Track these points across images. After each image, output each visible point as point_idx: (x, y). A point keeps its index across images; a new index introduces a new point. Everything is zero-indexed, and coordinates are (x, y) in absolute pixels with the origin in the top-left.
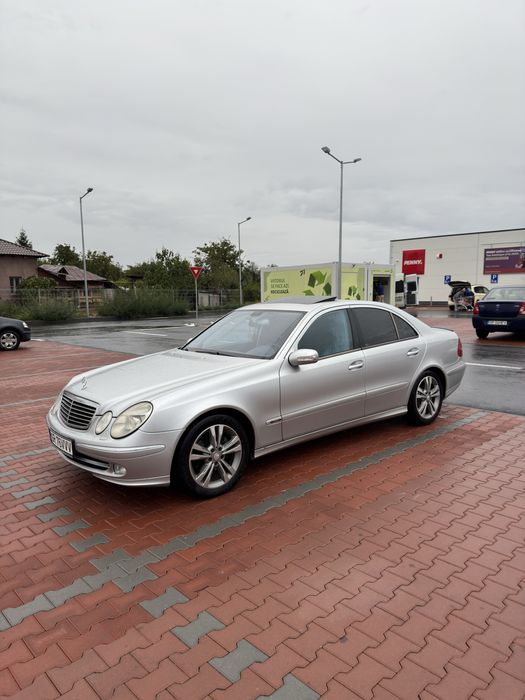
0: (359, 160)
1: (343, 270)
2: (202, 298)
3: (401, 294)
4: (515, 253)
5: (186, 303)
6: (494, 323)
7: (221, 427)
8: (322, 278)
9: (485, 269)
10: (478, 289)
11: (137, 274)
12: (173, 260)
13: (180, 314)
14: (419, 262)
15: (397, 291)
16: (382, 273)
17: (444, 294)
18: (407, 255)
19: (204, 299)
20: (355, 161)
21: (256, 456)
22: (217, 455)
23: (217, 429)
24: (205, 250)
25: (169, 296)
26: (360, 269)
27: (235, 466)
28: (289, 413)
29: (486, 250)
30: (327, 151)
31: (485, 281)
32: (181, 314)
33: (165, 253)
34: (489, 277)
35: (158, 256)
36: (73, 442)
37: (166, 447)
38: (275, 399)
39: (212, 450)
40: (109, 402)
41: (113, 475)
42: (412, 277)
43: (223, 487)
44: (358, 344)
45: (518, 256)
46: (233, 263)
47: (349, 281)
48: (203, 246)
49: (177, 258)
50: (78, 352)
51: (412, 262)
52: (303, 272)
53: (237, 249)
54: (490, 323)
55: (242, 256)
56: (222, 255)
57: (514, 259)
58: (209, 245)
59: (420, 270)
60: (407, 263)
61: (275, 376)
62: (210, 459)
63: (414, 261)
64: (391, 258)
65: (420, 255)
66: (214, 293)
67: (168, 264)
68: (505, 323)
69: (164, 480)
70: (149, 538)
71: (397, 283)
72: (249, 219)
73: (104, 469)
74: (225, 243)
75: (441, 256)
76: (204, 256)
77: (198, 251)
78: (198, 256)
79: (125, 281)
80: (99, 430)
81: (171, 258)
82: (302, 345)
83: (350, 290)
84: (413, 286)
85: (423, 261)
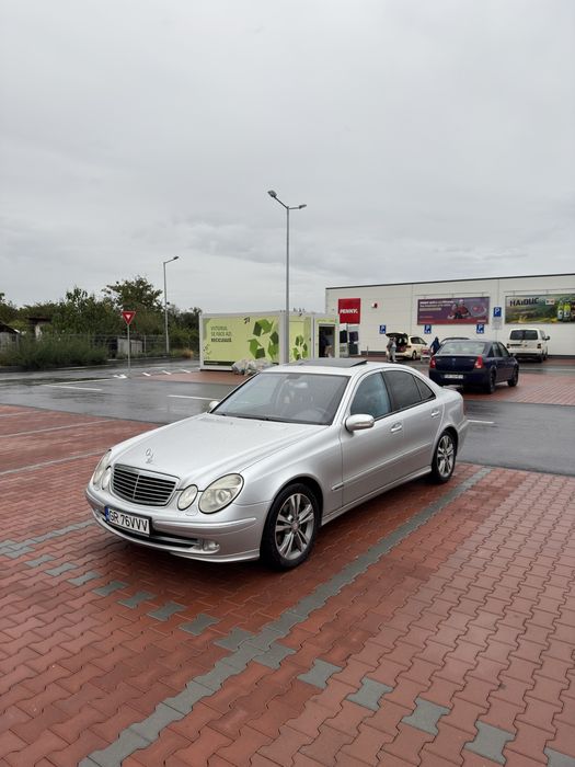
0: (304, 206)
1: (290, 319)
2: (122, 345)
3: (345, 345)
4: (447, 304)
5: (105, 350)
6: (451, 377)
7: (299, 495)
8: (268, 326)
9: (419, 319)
10: (414, 340)
11: (37, 316)
12: (86, 301)
13: (97, 363)
14: (355, 311)
15: (341, 342)
16: (327, 323)
17: (381, 343)
18: (344, 304)
19: (125, 346)
20: (301, 207)
21: (323, 523)
22: (295, 526)
23: (295, 497)
24: (117, 289)
25: (84, 343)
26: (307, 319)
27: (308, 535)
28: (349, 478)
29: (419, 301)
30: (273, 195)
31: (419, 331)
32: (100, 363)
33: (77, 292)
34: (423, 327)
35: (69, 296)
36: (150, 519)
37: (257, 520)
38: (338, 464)
39: (292, 520)
40: (190, 474)
41: (202, 552)
42: (352, 327)
43: (301, 557)
44: (395, 407)
45: (449, 308)
46: (151, 304)
47: (297, 330)
48: (114, 284)
49: (92, 299)
50: (9, 412)
51: (348, 311)
52: (247, 320)
53: (155, 289)
54: (446, 377)
55: (160, 298)
56: (137, 295)
57: (446, 310)
58: (121, 284)
59: (355, 319)
60: (343, 311)
61: (336, 443)
62: (291, 529)
63: (350, 309)
64: (327, 306)
65: (355, 303)
66: (137, 339)
67: (82, 305)
68: (461, 377)
69: (252, 554)
70: (258, 615)
71: (341, 333)
72: (176, 258)
73: (189, 546)
74: (140, 282)
75: (376, 306)
76: (115, 296)
77: (109, 289)
78: (108, 296)
79: (21, 324)
80: (182, 506)
81: (84, 298)
82: (354, 410)
83: (297, 339)
84: (354, 336)
85: (359, 311)
